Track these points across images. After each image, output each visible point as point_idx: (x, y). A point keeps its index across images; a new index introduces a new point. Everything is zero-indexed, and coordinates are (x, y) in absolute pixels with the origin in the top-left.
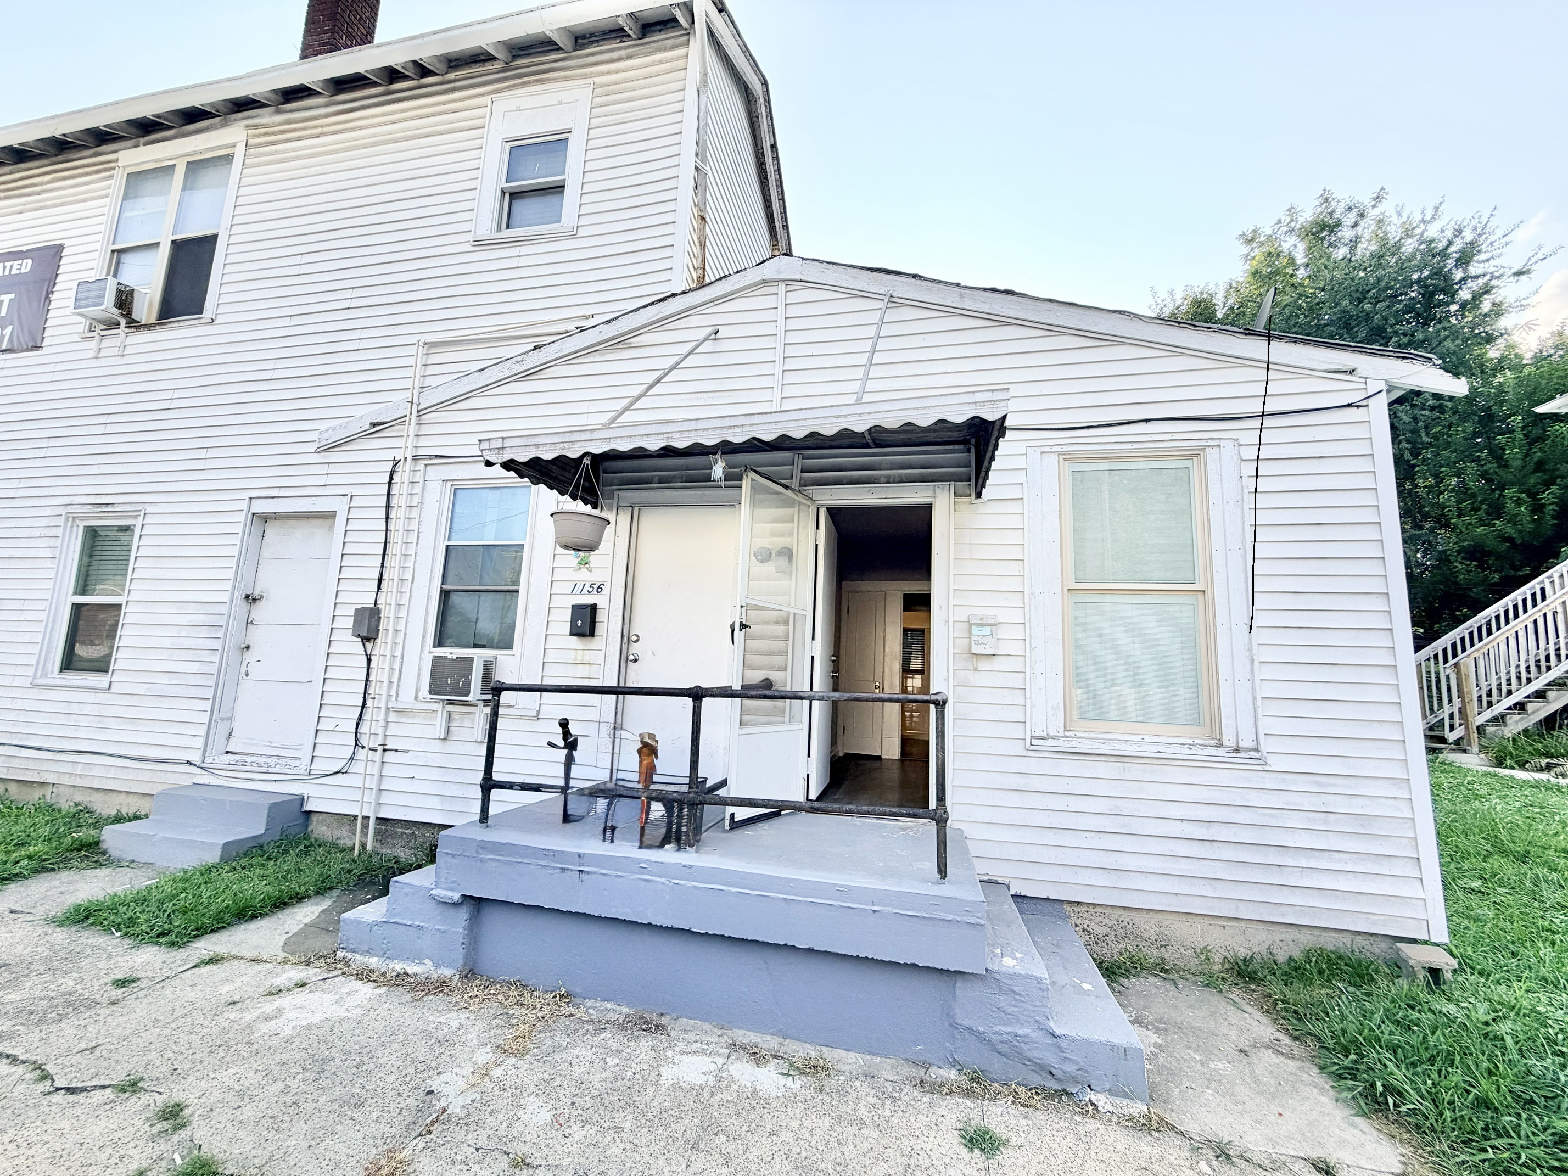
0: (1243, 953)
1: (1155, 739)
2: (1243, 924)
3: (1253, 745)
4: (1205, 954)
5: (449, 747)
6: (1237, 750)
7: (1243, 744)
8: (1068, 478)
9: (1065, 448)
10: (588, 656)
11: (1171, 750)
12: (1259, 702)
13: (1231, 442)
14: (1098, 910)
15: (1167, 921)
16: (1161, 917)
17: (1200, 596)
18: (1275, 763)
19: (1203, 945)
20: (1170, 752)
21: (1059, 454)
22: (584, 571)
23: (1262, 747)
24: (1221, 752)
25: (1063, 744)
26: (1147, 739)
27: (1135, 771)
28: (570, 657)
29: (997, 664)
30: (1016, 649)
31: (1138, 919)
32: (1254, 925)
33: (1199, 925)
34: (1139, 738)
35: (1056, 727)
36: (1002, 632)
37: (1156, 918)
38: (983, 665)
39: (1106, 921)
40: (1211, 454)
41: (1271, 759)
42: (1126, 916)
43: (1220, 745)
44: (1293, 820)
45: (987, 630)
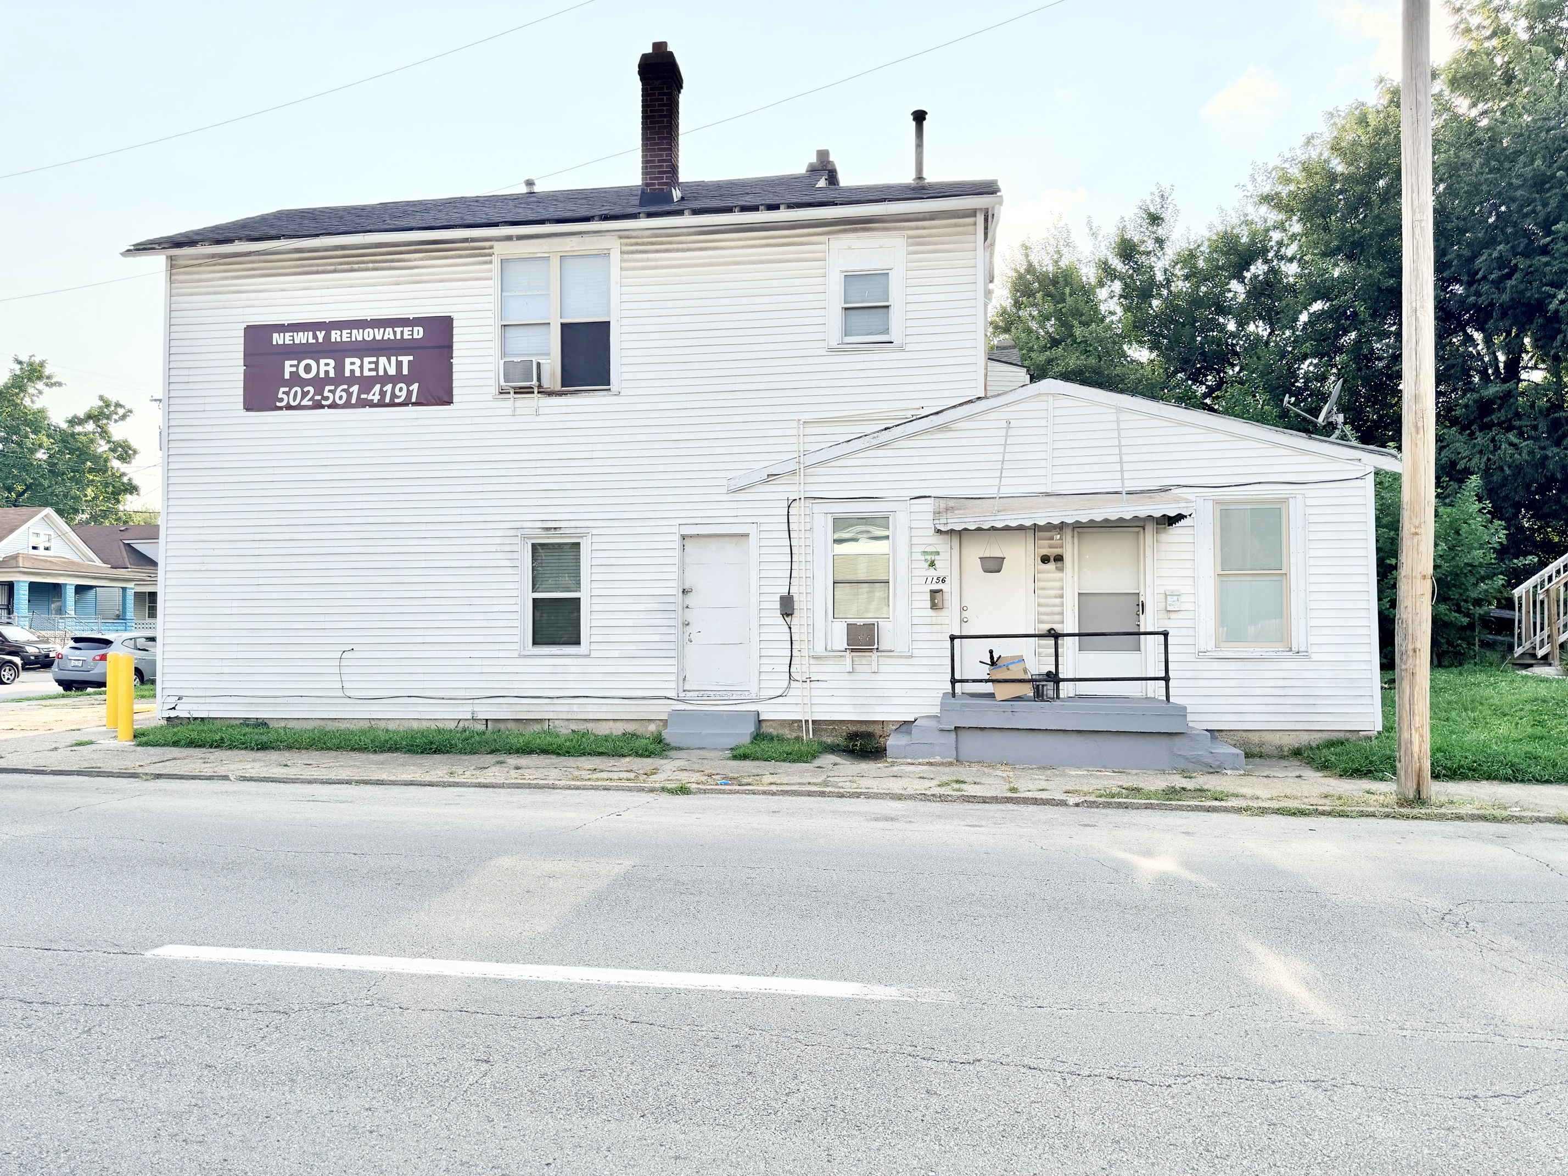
0: (1297, 745)
1: (1260, 649)
2: (1298, 733)
3: (1305, 649)
4: (1280, 748)
5: (854, 676)
6: (1298, 653)
7: (1301, 650)
8: (1218, 514)
9: (1217, 498)
10: (939, 620)
11: (1267, 654)
12: (1309, 628)
13: (1301, 496)
14: (1232, 733)
15: (1263, 734)
16: (1261, 733)
17: (1284, 576)
18: (1315, 657)
19: (1279, 743)
20: (1265, 655)
21: (1213, 500)
22: (932, 569)
23: (1310, 651)
24: (1291, 653)
25: (1215, 655)
26: (1256, 649)
27: (1250, 665)
28: (928, 621)
29: (1180, 615)
30: (1191, 607)
31: (1250, 735)
32: (1303, 733)
33: (1278, 735)
34: (1252, 649)
35: (1211, 646)
36: (1183, 599)
37: (1257, 734)
38: (1172, 616)
39: (1235, 738)
40: (1291, 501)
41: (1313, 656)
42: (1244, 734)
43: (1291, 650)
44: (1322, 683)
45: (1175, 598)
